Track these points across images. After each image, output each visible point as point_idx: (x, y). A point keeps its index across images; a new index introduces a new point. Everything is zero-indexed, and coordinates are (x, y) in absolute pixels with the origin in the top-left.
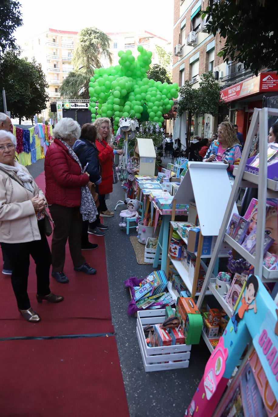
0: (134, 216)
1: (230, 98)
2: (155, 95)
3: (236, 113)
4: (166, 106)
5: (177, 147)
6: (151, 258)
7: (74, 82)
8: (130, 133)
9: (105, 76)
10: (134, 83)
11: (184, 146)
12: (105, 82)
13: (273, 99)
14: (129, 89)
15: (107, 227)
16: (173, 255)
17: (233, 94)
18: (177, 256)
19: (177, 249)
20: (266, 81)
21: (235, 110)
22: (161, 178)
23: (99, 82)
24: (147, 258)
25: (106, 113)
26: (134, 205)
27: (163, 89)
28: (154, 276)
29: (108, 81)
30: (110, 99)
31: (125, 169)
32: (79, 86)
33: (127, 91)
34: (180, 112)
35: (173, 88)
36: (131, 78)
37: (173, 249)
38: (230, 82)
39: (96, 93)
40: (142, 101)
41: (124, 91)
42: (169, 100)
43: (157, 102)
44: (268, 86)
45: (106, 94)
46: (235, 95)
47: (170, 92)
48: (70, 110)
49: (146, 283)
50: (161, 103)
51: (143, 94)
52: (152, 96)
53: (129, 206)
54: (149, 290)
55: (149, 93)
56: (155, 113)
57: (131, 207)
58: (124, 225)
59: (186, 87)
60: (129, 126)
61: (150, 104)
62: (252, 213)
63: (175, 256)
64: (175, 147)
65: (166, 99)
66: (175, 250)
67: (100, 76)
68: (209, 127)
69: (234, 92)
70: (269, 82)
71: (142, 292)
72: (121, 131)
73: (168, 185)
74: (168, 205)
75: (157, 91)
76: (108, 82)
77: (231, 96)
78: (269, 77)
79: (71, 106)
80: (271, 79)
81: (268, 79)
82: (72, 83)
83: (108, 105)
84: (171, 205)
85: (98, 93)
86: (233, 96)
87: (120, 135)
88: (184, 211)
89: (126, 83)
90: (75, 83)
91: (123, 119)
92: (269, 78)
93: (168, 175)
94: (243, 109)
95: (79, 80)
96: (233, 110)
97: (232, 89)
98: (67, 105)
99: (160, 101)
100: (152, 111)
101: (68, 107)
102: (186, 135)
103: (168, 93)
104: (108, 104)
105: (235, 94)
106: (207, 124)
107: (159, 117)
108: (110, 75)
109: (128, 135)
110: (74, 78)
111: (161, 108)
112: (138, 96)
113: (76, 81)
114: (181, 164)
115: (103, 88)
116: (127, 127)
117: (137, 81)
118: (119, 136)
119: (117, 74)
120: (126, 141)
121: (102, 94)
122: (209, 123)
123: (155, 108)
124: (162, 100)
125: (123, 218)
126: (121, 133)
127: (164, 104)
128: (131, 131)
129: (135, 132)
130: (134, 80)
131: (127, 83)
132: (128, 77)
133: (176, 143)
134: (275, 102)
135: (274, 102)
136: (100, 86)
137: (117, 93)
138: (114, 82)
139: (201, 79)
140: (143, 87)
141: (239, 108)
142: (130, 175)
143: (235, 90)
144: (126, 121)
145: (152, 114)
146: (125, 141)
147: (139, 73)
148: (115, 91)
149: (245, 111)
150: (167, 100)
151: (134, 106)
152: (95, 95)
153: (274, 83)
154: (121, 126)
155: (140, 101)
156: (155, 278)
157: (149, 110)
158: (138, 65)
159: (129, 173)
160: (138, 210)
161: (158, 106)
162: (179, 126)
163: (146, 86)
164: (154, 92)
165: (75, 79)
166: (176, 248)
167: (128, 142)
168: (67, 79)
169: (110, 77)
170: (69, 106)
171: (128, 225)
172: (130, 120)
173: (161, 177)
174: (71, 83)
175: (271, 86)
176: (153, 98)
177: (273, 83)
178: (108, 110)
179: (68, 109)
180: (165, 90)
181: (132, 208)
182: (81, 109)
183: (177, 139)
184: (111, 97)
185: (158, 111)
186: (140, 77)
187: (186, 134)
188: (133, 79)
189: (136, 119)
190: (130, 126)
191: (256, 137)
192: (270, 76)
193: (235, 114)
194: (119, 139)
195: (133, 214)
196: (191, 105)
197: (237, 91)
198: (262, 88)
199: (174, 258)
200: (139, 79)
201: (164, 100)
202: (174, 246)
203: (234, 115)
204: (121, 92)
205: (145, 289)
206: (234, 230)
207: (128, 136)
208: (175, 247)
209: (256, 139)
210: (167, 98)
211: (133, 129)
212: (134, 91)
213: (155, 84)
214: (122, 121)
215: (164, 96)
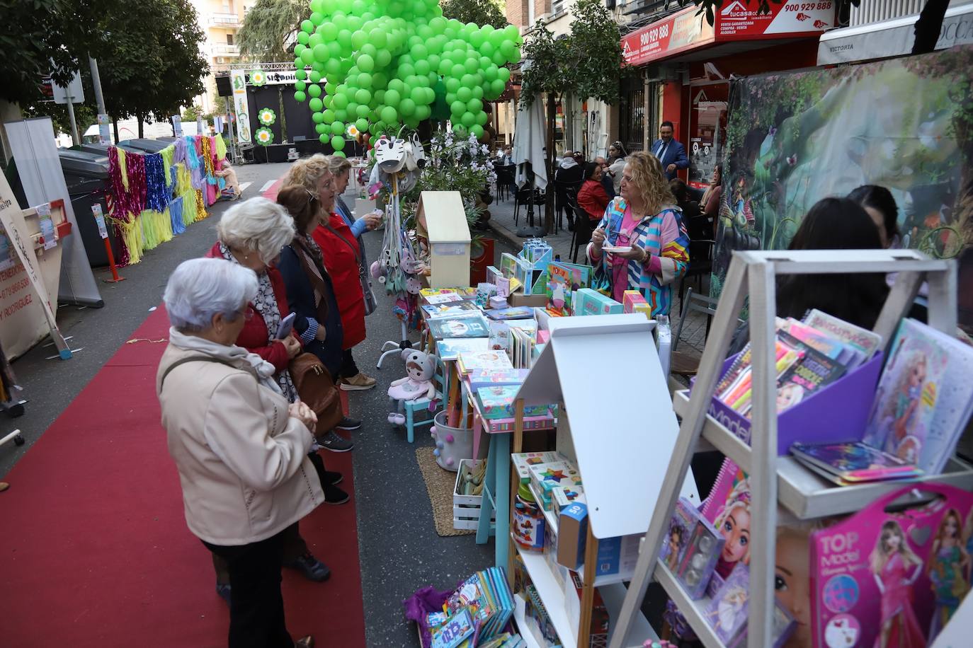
0: (424, 394)
1: (646, 54)
2: (462, 60)
3: (662, 88)
4: (491, 82)
5: (524, 181)
6: (470, 519)
7: (270, 19)
8: (404, 174)
9: (339, 16)
10: (410, 31)
11: (541, 178)
12: (339, 31)
13: (755, 84)
14: (397, 49)
15: (359, 424)
16: (522, 540)
17: (652, 46)
18: (533, 543)
19: (532, 527)
20: (728, 16)
21: (658, 83)
22: (486, 297)
23: (323, 32)
24: (460, 518)
26: (422, 368)
27: (483, 41)
28: (479, 586)
29: (346, 30)
30: (354, 75)
31: (396, 265)
32: (283, 28)
33: (391, 53)
34: (527, 98)
35: (505, 39)
36: (400, 21)
37: (522, 525)
38: (642, 15)
39: (318, 61)
40: (432, 75)
41: (385, 55)
42: (499, 67)
43: (467, 77)
44: (735, 26)
45: (343, 60)
46: (657, 48)
47: (499, 47)
49: (458, 605)
50: (478, 77)
51: (433, 58)
52: (455, 61)
53: (410, 368)
54: (467, 633)
55: (446, 53)
56: (466, 103)
57: (415, 371)
58: (398, 419)
59: (538, 36)
60: (399, 159)
61: (451, 82)
62: (728, 502)
63: (528, 542)
64: (521, 182)
65: (490, 66)
66: (528, 529)
67: (327, 16)
68: (600, 122)
69: (654, 40)
70: (736, 17)
71: (449, 639)
72: (381, 173)
73: (502, 334)
74: (503, 407)
75: (465, 49)
76: (344, 33)
77: (649, 51)
78: (737, 5)
79: (267, 79)
80: (741, 10)
81: (734, 10)
82: (266, 21)
83: (349, 89)
84: (511, 409)
85: (324, 61)
86: (652, 50)
87: (377, 181)
88: (546, 421)
89: (388, 35)
90: (274, 23)
91: (383, 143)
92: (737, 8)
93: (504, 291)
94: (677, 79)
95: (283, 13)
96: (654, 83)
97: (649, 32)
98: (258, 78)
99: (474, 72)
100: (458, 100)
101: (260, 82)
102: (545, 152)
103: (495, 51)
104: (349, 87)
105: (657, 44)
106: (594, 115)
107: (476, 113)
108: (351, 13)
109: (400, 180)
110: (271, 10)
111: (478, 90)
112: (421, 63)
113: (276, 18)
114: (534, 258)
115: (335, 46)
116: (395, 163)
117: (417, 26)
118: (377, 185)
119: (367, 12)
120: (394, 197)
121: (333, 63)
122: (598, 112)
123: (464, 90)
124: (480, 71)
125: (396, 401)
126: (380, 177)
127: (487, 80)
128: (405, 169)
129: (414, 171)
130: (411, 24)
131: (391, 33)
132: (393, 17)
133: (521, 173)
134: (760, 92)
135: (756, 94)
136: (327, 42)
137: (365, 59)
138: (359, 34)
139: (575, 15)
140: (431, 41)
141: (669, 76)
142: (409, 280)
143: (657, 35)
144: (391, 146)
145: (456, 105)
146: (392, 196)
147: (420, 6)
148: (362, 54)
149: (682, 84)
150: (492, 69)
151: (412, 89)
152: (316, 64)
153: (749, 18)
154: (380, 161)
155: (427, 75)
156: (482, 592)
157: (449, 97)
159: (409, 276)
160: (432, 379)
161: (471, 87)
162: (527, 131)
163: (440, 38)
164: (458, 51)
165: (273, 13)
166: (528, 525)
167: (400, 198)
168: (254, 13)
169: (351, 18)
170: (262, 79)
171: (410, 420)
172: (400, 145)
173: (486, 294)
174: (263, 23)
175: (742, 26)
176: (458, 67)
177: (745, 18)
179: (260, 85)
180: (486, 45)
181: (419, 374)
183: (523, 161)
184: (354, 69)
185: (472, 97)
186: (424, 16)
187: (544, 149)
188: (406, 21)
189: (416, 139)
190: (403, 159)
191: (712, 146)
192: (738, 2)
193: (658, 91)
194: (377, 192)
195: (422, 390)
196: (554, 80)
197: (660, 38)
198: (722, 33)
199: (526, 547)
200: (421, 20)
201: (484, 70)
202: (525, 519)
203: (656, 92)
204: (375, 58)
205: (455, 628)
206: (680, 550)
207: (399, 183)
208: (528, 522)
209: (712, 148)
210: (493, 64)
211: (411, 166)
212: (409, 51)
213: (463, 30)
214: (382, 147)
215: (485, 59)
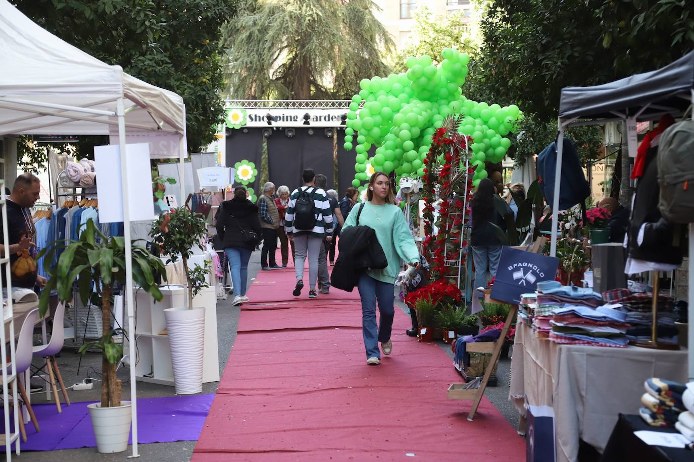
2: (471, 132)
4: (494, 149)
7: (255, 30)
8: (412, 195)
9: (382, 97)
10: (434, 110)
12: (382, 107)
14: (424, 124)
23: (371, 109)
25: (382, 165)
27: (491, 116)
29: (387, 108)
33: (420, 128)
36: (428, 103)
39: (365, 129)
41: (416, 130)
42: (503, 137)
45: (383, 128)
47: (503, 122)
48: (246, 131)
50: (483, 145)
60: (410, 187)
65: (495, 136)
72: (402, 193)
75: (474, 125)
76: (386, 110)
79: (248, 119)
82: (248, 34)
83: (387, 151)
85: (369, 129)
87: (400, 197)
89: (419, 117)
90: (259, 36)
91: (404, 179)
98: (235, 117)
99: (481, 141)
101: (237, 123)
103: (500, 124)
104: (386, 149)
107: (478, 171)
108: (390, 94)
109: (410, 197)
110: (257, 16)
111: (482, 154)
115: (378, 118)
116: (408, 188)
117: (440, 106)
119: (403, 93)
124: (486, 140)
126: (401, 195)
127: (491, 147)
128: (413, 192)
129: (418, 193)
130: (436, 105)
131: (421, 115)
132: (423, 100)
138: (399, 116)
144: (407, 181)
146: (406, 204)
147: (443, 91)
148: (401, 131)
150: (497, 138)
152: (362, 131)
154: (402, 187)
158: (443, 78)
161: (477, 151)
167: (410, 206)
169: (390, 98)
170: (241, 120)
172: (411, 180)
174: (244, 35)
178: (386, 161)
179: (237, 127)
180: (493, 120)
182: (284, 128)
186: (446, 99)
188: (431, 102)
189: (419, 178)
190: (412, 187)
194: (400, 202)
200: (443, 101)
201: (490, 140)
204: (409, 131)
207: (410, 199)
210: (497, 135)
211: (416, 191)
212: (433, 125)
213: (475, 108)
214: (403, 181)
215: (490, 132)
